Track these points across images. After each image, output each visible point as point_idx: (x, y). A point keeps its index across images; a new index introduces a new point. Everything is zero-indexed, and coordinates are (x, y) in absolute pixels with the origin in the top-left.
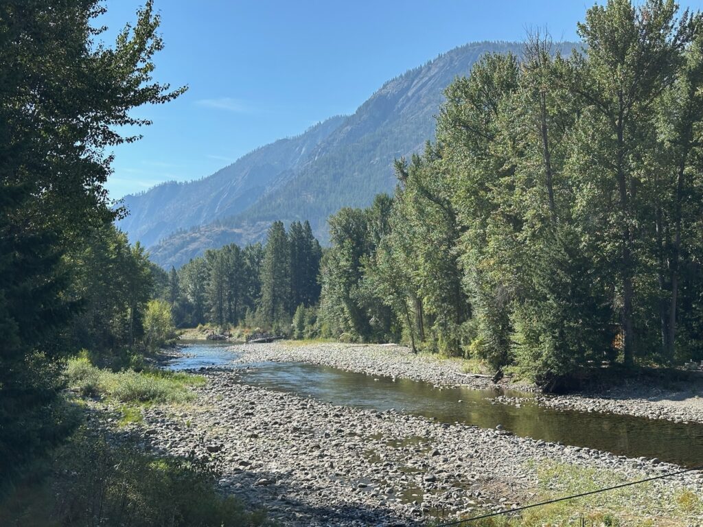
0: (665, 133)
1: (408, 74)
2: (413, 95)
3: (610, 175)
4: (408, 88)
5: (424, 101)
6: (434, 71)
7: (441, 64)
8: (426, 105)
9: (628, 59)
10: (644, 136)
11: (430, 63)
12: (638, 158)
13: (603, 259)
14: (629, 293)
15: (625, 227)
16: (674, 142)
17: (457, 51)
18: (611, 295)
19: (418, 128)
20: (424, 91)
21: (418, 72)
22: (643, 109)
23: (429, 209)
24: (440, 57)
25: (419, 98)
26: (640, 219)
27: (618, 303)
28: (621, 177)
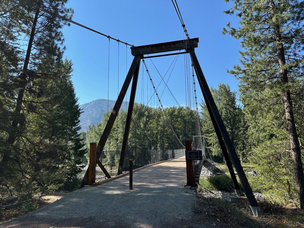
0: (142, 126)
1: (86, 104)
2: (86, 109)
3: (133, 132)
4: (85, 107)
5: (89, 110)
6: (92, 104)
7: (93, 103)
8: (89, 111)
9: (137, 114)
10: (139, 126)
11: (91, 102)
12: (138, 130)
13: (132, 147)
14: (136, 152)
15: (136, 141)
16: (144, 127)
17: (97, 100)
18: (133, 153)
19: (87, 116)
20: (89, 108)
21: (88, 104)
22: (139, 121)
23: (97, 136)
24: (93, 101)
25: (88, 109)
26: (138, 140)
27: (134, 154)
28: (135, 133)
